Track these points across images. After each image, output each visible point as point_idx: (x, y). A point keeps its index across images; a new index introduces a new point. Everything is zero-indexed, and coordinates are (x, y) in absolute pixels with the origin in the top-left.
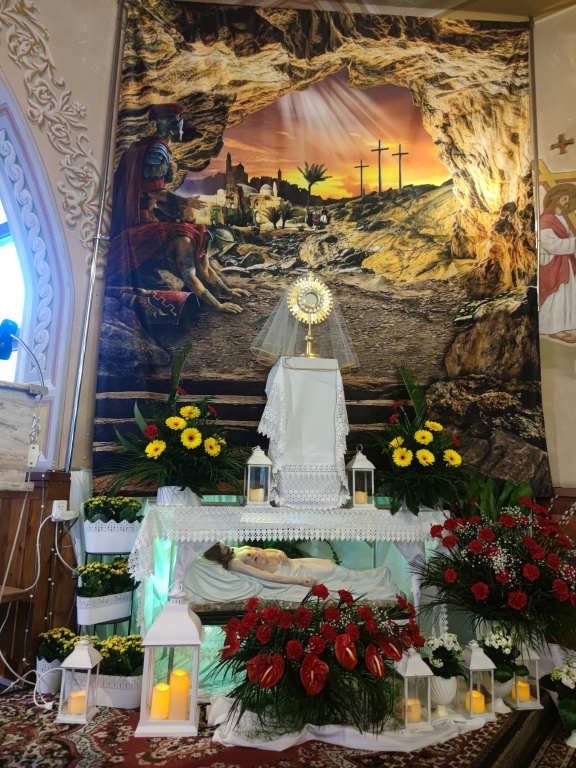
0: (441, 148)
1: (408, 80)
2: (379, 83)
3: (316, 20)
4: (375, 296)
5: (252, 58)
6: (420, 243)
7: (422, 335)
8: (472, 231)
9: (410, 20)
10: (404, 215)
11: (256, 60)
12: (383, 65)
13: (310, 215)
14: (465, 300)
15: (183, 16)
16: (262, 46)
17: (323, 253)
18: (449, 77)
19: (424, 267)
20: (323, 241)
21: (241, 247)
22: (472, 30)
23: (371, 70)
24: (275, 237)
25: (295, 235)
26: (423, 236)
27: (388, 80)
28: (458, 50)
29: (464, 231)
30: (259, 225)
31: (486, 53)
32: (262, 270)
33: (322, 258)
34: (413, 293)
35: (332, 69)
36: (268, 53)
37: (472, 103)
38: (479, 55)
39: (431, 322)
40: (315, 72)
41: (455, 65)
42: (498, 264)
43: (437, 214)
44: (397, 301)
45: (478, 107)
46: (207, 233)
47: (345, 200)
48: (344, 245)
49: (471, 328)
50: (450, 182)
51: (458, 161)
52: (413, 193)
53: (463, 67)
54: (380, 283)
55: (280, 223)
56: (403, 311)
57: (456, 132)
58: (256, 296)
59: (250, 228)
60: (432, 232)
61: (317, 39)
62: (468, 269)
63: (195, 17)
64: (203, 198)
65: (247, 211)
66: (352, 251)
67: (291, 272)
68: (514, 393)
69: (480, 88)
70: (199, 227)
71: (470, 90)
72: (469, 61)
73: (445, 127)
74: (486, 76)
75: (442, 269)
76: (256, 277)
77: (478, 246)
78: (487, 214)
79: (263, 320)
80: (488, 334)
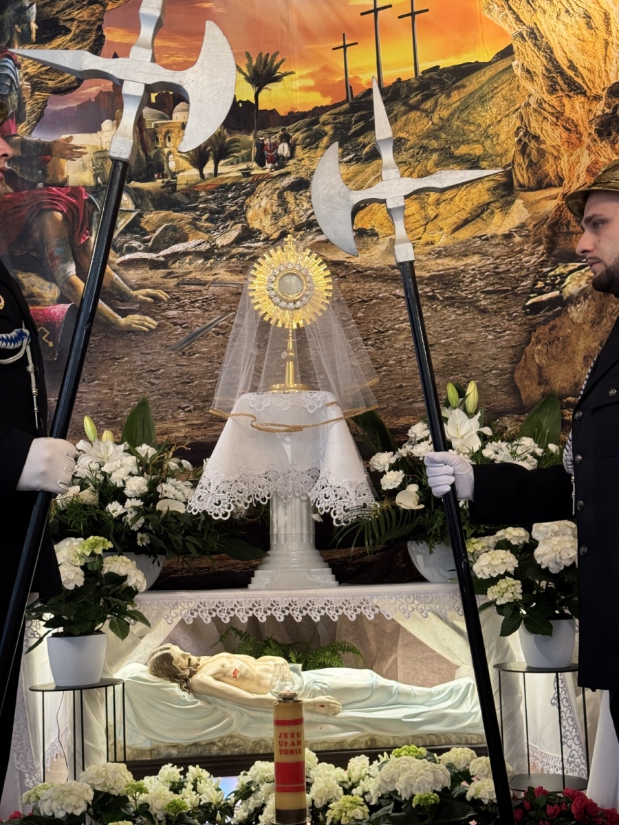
7: (468, 336)
8: (552, 136)
10: (425, 125)
13: (261, 146)
14: (542, 264)
17: (286, 211)
19: (464, 215)
20: (285, 189)
21: (147, 217)
24: (202, 194)
25: (236, 186)
26: (462, 160)
29: (536, 138)
30: (174, 175)
32: (186, 253)
33: (285, 220)
34: (449, 263)
39: (483, 311)
43: (485, 115)
44: (423, 280)
46: (90, 200)
47: (318, 111)
49: (558, 314)
50: (508, 52)
51: (522, 9)
52: (440, 82)
55: (209, 168)
58: (178, 299)
59: (159, 182)
60: (477, 150)
62: (551, 206)
64: (79, 139)
65: (152, 153)
67: (234, 251)
70: (76, 191)
75: (498, 216)
76: (176, 267)
77: (564, 164)
78: (582, 98)
79: (193, 338)
80: (595, 323)
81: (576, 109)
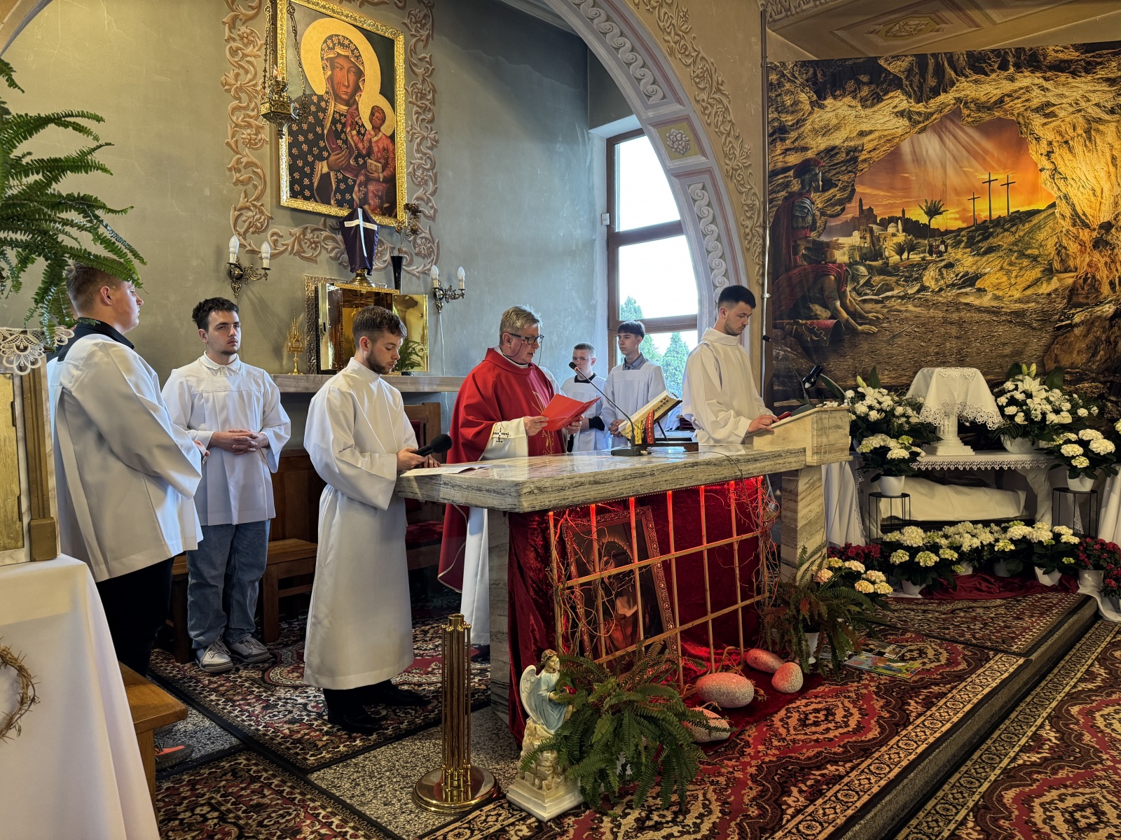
0: (1046, 174)
1: (1015, 112)
2: (988, 118)
3: (931, 61)
4: (988, 311)
5: (875, 108)
6: (1025, 262)
7: (1025, 340)
8: (1073, 248)
9: (1019, 51)
10: (1012, 239)
11: (879, 110)
12: (992, 100)
13: (931, 246)
14: (1065, 308)
15: (815, 73)
16: (884, 95)
17: (943, 278)
18: (1054, 105)
19: (1028, 283)
20: (942, 267)
21: (874, 279)
22: (1077, 54)
23: (981, 107)
24: (901, 268)
25: (918, 264)
26: (1028, 256)
27: (997, 114)
28: (1063, 77)
29: (1065, 248)
30: (888, 258)
31: (1089, 78)
32: (892, 297)
33: (942, 282)
34: (1018, 306)
35: (946, 110)
36: (890, 101)
37: (1074, 129)
38: (1083, 79)
39: (1034, 329)
40: (932, 114)
41: (1060, 92)
42: (1094, 277)
43: (1041, 236)
44: (1006, 313)
45: (1080, 131)
46: (847, 270)
47: (960, 230)
48: (960, 269)
49: (1069, 331)
50: (1053, 205)
51: (1061, 183)
52: (1019, 218)
53: (1067, 94)
54: (991, 299)
55: (905, 256)
56: (1011, 322)
57: (1059, 158)
58: (888, 319)
59: (880, 262)
60: (1036, 252)
61: (932, 82)
62: (1071, 281)
63: (824, 75)
64: (842, 240)
65: (877, 247)
66: (967, 273)
67: (916, 296)
68: (1104, 383)
69: (1083, 113)
70: (840, 266)
71: (1072, 116)
72: (1073, 87)
73: (1049, 154)
74: (1088, 100)
75: (1044, 285)
76: (887, 303)
77: (1078, 261)
78: (1088, 230)
79: (894, 337)
80: (1085, 336)
81: (1085, 235)
